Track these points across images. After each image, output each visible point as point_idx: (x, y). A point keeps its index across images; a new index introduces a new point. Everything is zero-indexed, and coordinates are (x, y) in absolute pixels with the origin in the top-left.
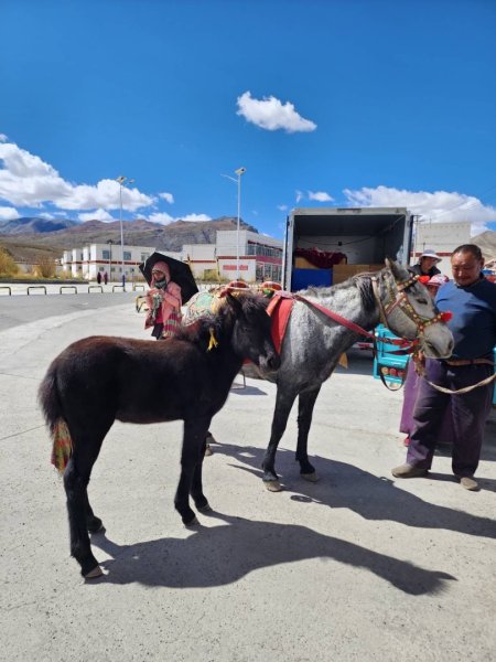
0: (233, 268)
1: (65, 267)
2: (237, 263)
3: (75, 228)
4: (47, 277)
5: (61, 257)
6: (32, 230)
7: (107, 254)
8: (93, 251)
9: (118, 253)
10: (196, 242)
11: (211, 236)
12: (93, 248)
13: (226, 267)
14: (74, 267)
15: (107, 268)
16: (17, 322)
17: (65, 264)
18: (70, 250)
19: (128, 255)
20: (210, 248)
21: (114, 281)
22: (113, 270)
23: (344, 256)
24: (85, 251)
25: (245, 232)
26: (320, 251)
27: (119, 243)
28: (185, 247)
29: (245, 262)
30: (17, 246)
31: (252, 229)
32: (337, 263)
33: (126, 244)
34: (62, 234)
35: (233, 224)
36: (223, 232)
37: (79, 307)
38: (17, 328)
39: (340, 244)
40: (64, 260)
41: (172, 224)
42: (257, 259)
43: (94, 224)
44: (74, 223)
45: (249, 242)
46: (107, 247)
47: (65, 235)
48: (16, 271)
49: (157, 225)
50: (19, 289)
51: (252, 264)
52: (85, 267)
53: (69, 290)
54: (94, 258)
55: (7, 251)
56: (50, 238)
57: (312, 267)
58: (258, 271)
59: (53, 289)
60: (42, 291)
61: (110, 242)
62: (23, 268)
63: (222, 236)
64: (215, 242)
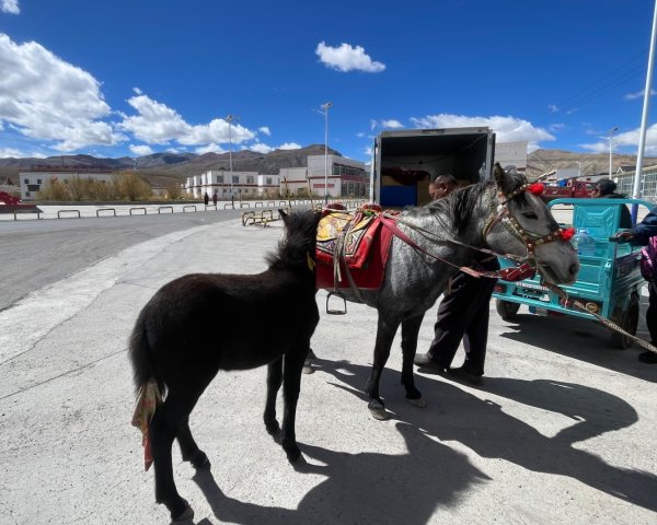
0: (323, 186)
1: (188, 190)
2: (325, 181)
3: (196, 159)
4: (175, 198)
5: (185, 182)
6: (164, 162)
7: (220, 179)
8: (209, 177)
9: (228, 177)
10: (291, 166)
11: (303, 161)
12: (210, 174)
13: (316, 186)
14: (195, 190)
15: (220, 189)
16: (148, 237)
17: (189, 187)
18: (192, 177)
19: (236, 179)
20: (303, 170)
21: (226, 200)
22: (225, 191)
23: (427, 173)
24: (203, 177)
25: (330, 156)
26: (404, 170)
27: (229, 170)
28: (281, 170)
29: (332, 181)
30: (153, 175)
31: (337, 154)
32: (421, 179)
33: (234, 170)
34: (187, 165)
35: (321, 150)
36: (313, 157)
37: (198, 223)
38: (147, 242)
39: (421, 163)
40: (188, 185)
41: (271, 153)
42: (342, 178)
43: (210, 156)
44: (195, 156)
45: (335, 164)
46: (220, 173)
47: (188, 165)
48: (151, 195)
49: (258, 154)
50: (152, 209)
51: (338, 182)
52: (203, 190)
53: (190, 209)
54: (210, 182)
55: (145, 179)
56: (177, 168)
57: (398, 184)
58: (343, 188)
59: (178, 208)
60: (169, 210)
61: (223, 169)
62: (156, 191)
63: (312, 161)
64: (306, 166)
